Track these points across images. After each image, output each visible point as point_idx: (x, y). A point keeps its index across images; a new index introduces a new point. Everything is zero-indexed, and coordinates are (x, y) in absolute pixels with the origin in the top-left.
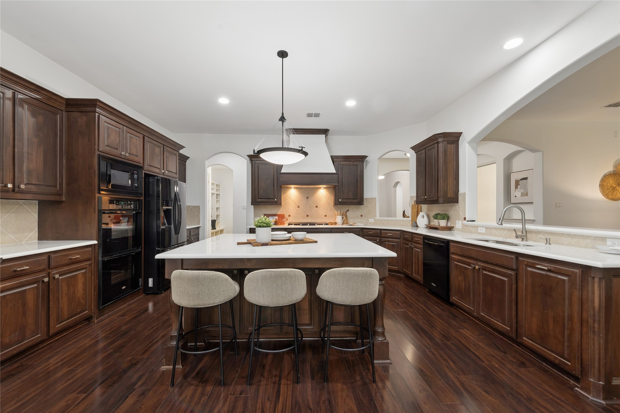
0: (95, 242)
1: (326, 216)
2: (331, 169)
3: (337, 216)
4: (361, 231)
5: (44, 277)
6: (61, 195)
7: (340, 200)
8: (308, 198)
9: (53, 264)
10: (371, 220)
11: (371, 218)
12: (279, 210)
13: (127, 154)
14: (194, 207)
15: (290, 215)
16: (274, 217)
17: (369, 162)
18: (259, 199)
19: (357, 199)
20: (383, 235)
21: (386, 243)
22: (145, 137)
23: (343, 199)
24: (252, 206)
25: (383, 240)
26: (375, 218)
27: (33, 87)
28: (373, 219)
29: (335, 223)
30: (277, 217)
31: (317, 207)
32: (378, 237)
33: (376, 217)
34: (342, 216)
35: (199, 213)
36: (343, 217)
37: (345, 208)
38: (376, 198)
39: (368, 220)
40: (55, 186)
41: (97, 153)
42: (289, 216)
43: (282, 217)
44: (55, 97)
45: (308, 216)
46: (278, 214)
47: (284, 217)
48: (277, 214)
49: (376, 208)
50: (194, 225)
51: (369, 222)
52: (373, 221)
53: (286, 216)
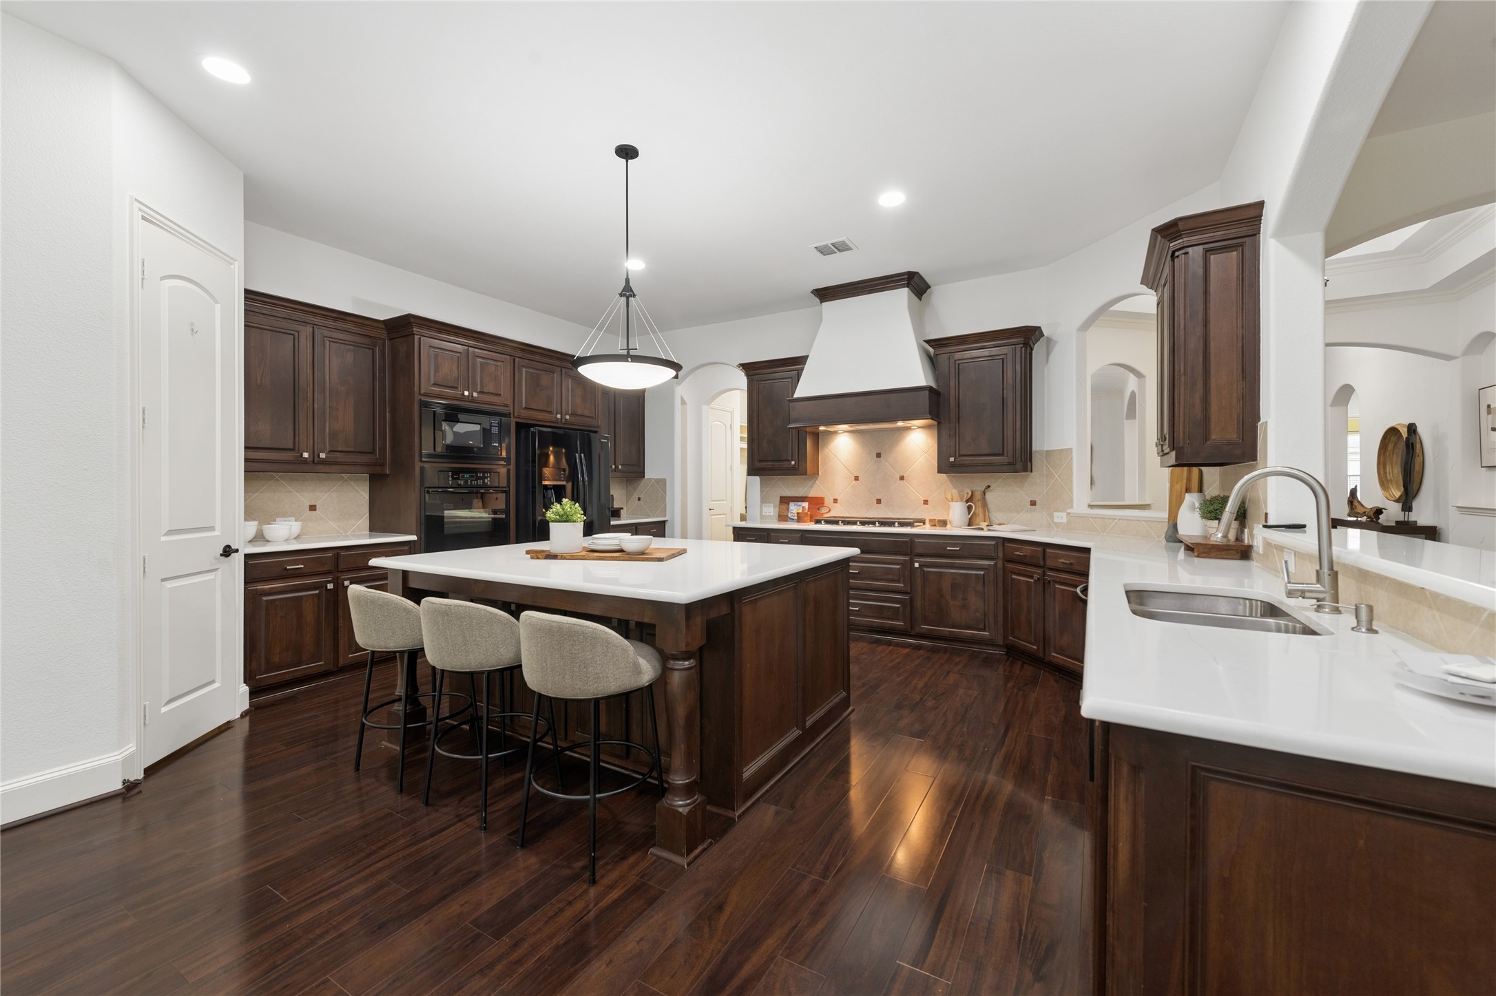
0: (414, 538)
1: (926, 502)
2: (920, 375)
3: (952, 504)
4: (1001, 548)
5: (329, 582)
6: (382, 465)
7: (952, 459)
8: (879, 455)
9: (342, 566)
10: (1061, 517)
11: (1061, 511)
12: (811, 487)
13: (475, 395)
14: (658, 481)
15: (837, 500)
16: (799, 503)
17: (1056, 342)
18: (761, 461)
19: (1002, 454)
20: (1049, 563)
21: (1057, 586)
22: (517, 360)
23: (960, 456)
24: (756, 480)
25: (1049, 576)
26: (1068, 511)
27: (335, 315)
28: (1064, 515)
29: (944, 523)
30: (806, 504)
31: (902, 478)
32: (1038, 566)
33: (1072, 507)
34: (967, 501)
35: (665, 492)
36: (969, 508)
37: (977, 483)
38: (1071, 449)
39: (1051, 516)
40: (373, 452)
41: (417, 397)
42: (835, 501)
43: (817, 503)
44: (367, 322)
45: (879, 501)
46: (810, 496)
47: (823, 504)
48: (806, 497)
49: (1072, 481)
50: (657, 517)
51: (1053, 522)
52: (1064, 520)
53: (828, 501)
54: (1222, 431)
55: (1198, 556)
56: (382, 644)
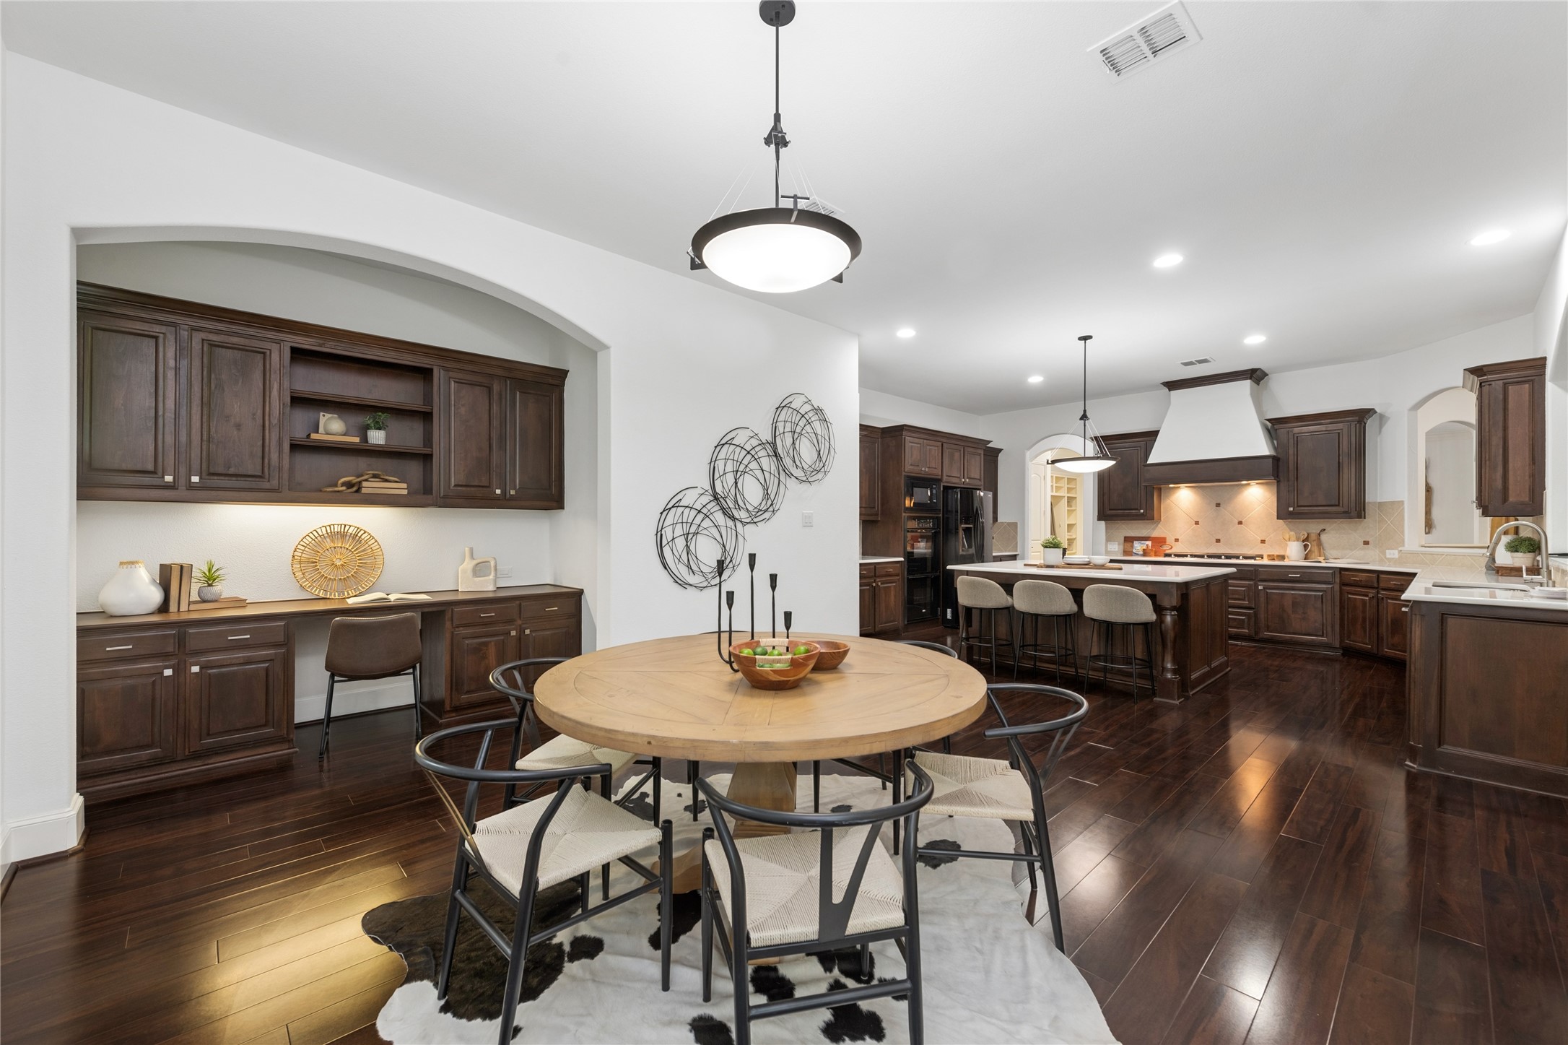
0: (902, 559)
1: (1263, 542)
2: (1261, 447)
3: (1288, 543)
4: (1338, 576)
5: (873, 582)
6: (877, 515)
7: (1291, 509)
8: (1218, 505)
9: (878, 573)
10: (1392, 554)
11: (1393, 549)
12: (1154, 529)
13: (927, 469)
14: (1009, 524)
15: (1178, 539)
16: (1143, 542)
17: (1389, 418)
18: (1110, 510)
19: (1338, 505)
20: (1382, 585)
21: (1389, 601)
22: (944, 444)
23: (1298, 506)
24: (1103, 523)
25: (1382, 594)
26: (1400, 549)
28: (1396, 552)
29: (1282, 558)
30: (1149, 543)
31: (1240, 523)
32: (1373, 588)
33: (1404, 546)
34: (1303, 541)
35: (1016, 533)
36: (1306, 547)
37: (1313, 527)
38: (1402, 502)
39: (1384, 553)
40: (874, 508)
41: (904, 474)
42: (1177, 540)
43: (1160, 542)
45: (1218, 541)
46: (1153, 536)
47: (1165, 542)
48: (1149, 537)
49: (1403, 526)
50: (1009, 551)
51: (1385, 557)
52: (1396, 556)
53: (1170, 540)
54: (1518, 494)
55: (1501, 575)
56: (985, 604)
